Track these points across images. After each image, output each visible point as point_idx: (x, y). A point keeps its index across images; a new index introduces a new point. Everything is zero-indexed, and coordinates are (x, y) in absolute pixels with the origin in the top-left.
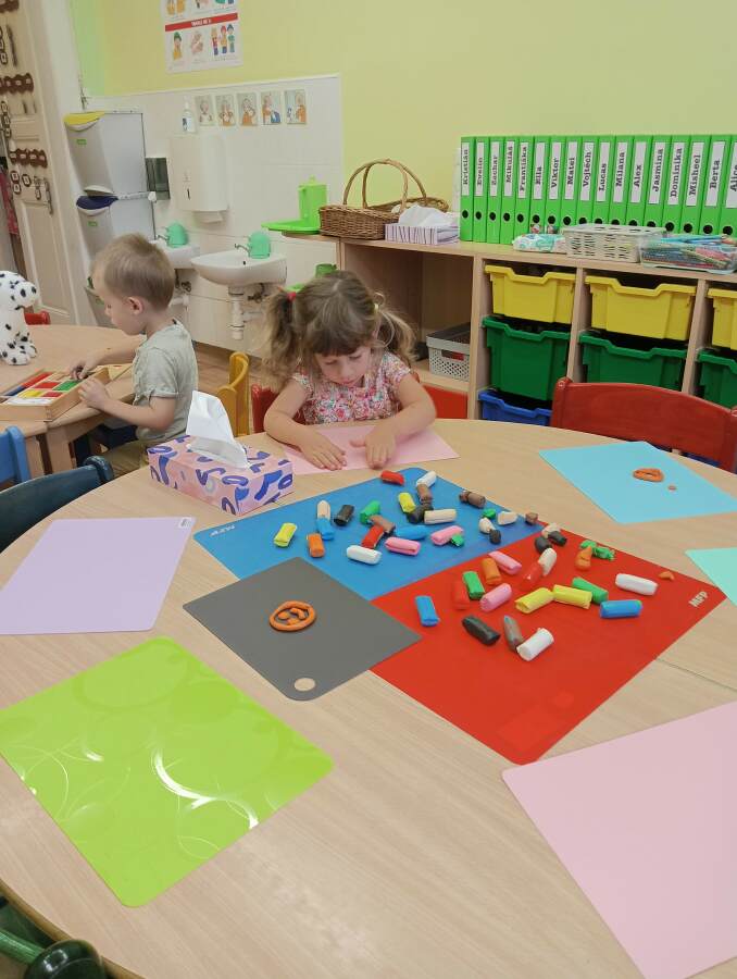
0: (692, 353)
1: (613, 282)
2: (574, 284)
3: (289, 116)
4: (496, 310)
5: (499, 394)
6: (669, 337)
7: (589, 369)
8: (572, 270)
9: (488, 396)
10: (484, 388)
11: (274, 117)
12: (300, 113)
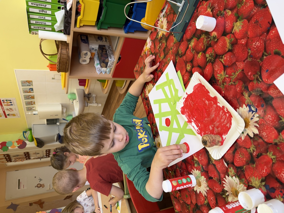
3: (30, 86)
5: (125, 25)
9: (127, 29)
11: (31, 90)
12: (29, 82)
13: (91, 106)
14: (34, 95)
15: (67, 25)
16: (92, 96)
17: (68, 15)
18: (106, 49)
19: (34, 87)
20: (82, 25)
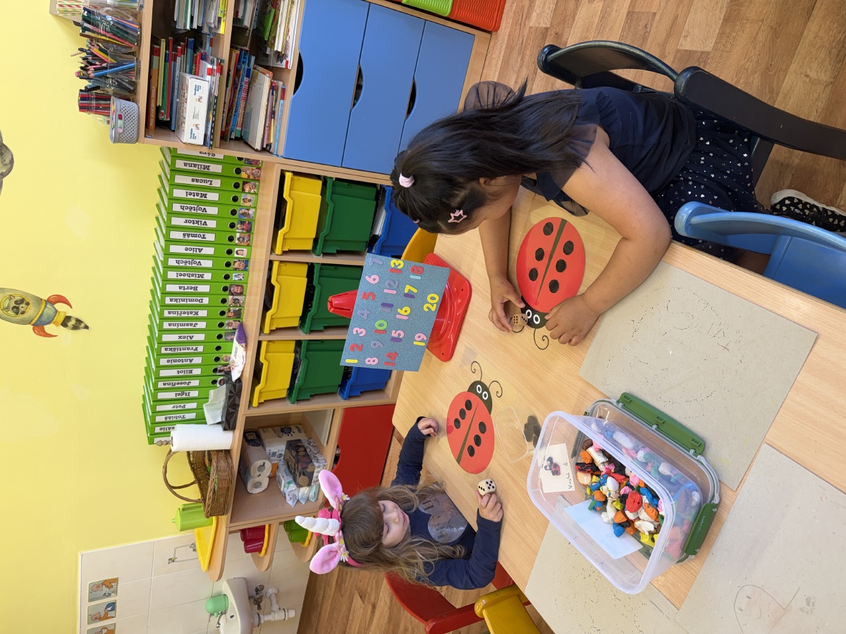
0: (317, 259)
1: (269, 314)
2: (269, 341)
3: (110, 595)
4: (284, 394)
5: (342, 386)
6: (305, 274)
7: (326, 325)
8: (260, 343)
9: (346, 392)
10: (339, 397)
11: (109, 609)
12: (108, 584)
13: (269, 621)
14: (115, 624)
15: (231, 410)
16: (266, 593)
17: (235, 390)
18: (303, 446)
19: (117, 598)
20: (263, 401)
